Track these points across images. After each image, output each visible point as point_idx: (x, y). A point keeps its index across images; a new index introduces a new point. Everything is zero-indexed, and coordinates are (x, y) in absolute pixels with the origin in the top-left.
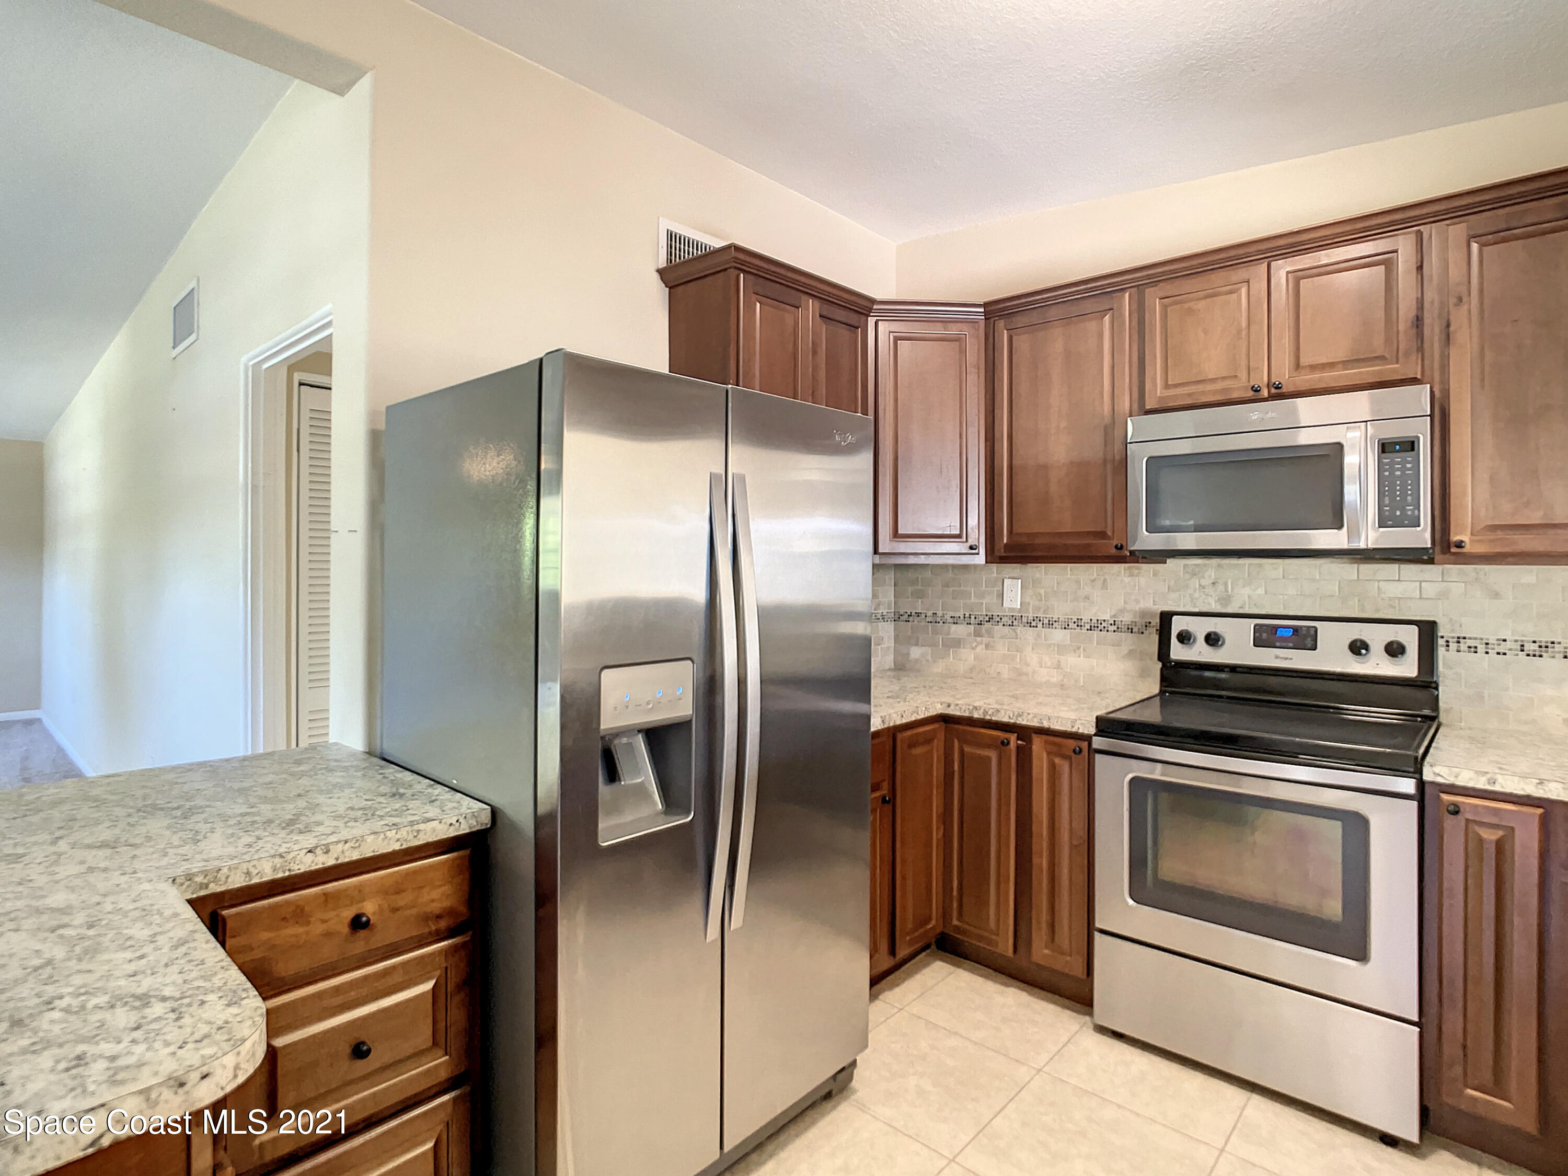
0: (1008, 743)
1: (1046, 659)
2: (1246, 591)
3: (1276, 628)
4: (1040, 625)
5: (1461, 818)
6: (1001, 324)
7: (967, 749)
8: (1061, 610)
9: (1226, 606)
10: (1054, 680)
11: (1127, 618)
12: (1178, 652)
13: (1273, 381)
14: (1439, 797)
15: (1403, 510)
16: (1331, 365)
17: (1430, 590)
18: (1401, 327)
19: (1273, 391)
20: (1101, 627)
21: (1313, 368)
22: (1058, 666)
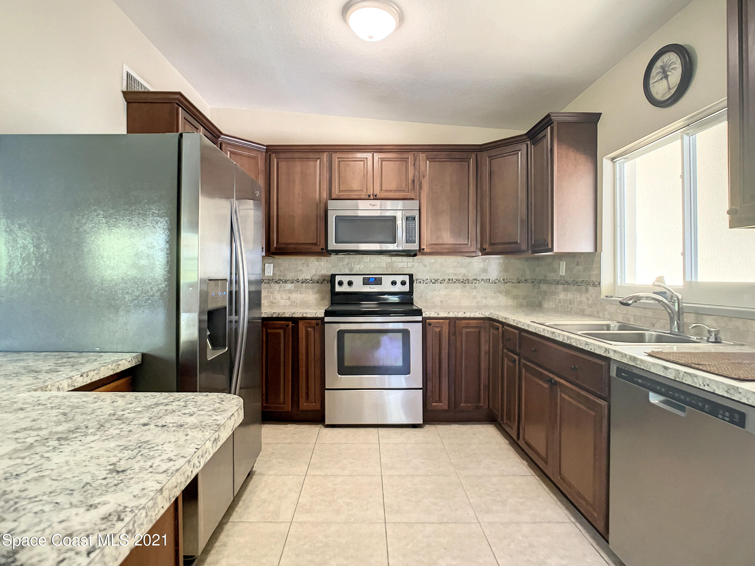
0: (289, 325)
1: (284, 296)
2: (358, 266)
3: (369, 278)
4: (281, 282)
5: (431, 326)
6: (273, 156)
7: (270, 331)
8: (290, 276)
9: (352, 272)
10: (287, 304)
11: (316, 278)
12: (338, 289)
13: (374, 193)
14: (426, 321)
15: (412, 239)
16: (391, 191)
18: (410, 182)
19: (374, 197)
20: (306, 282)
21: (386, 191)
22: (289, 298)
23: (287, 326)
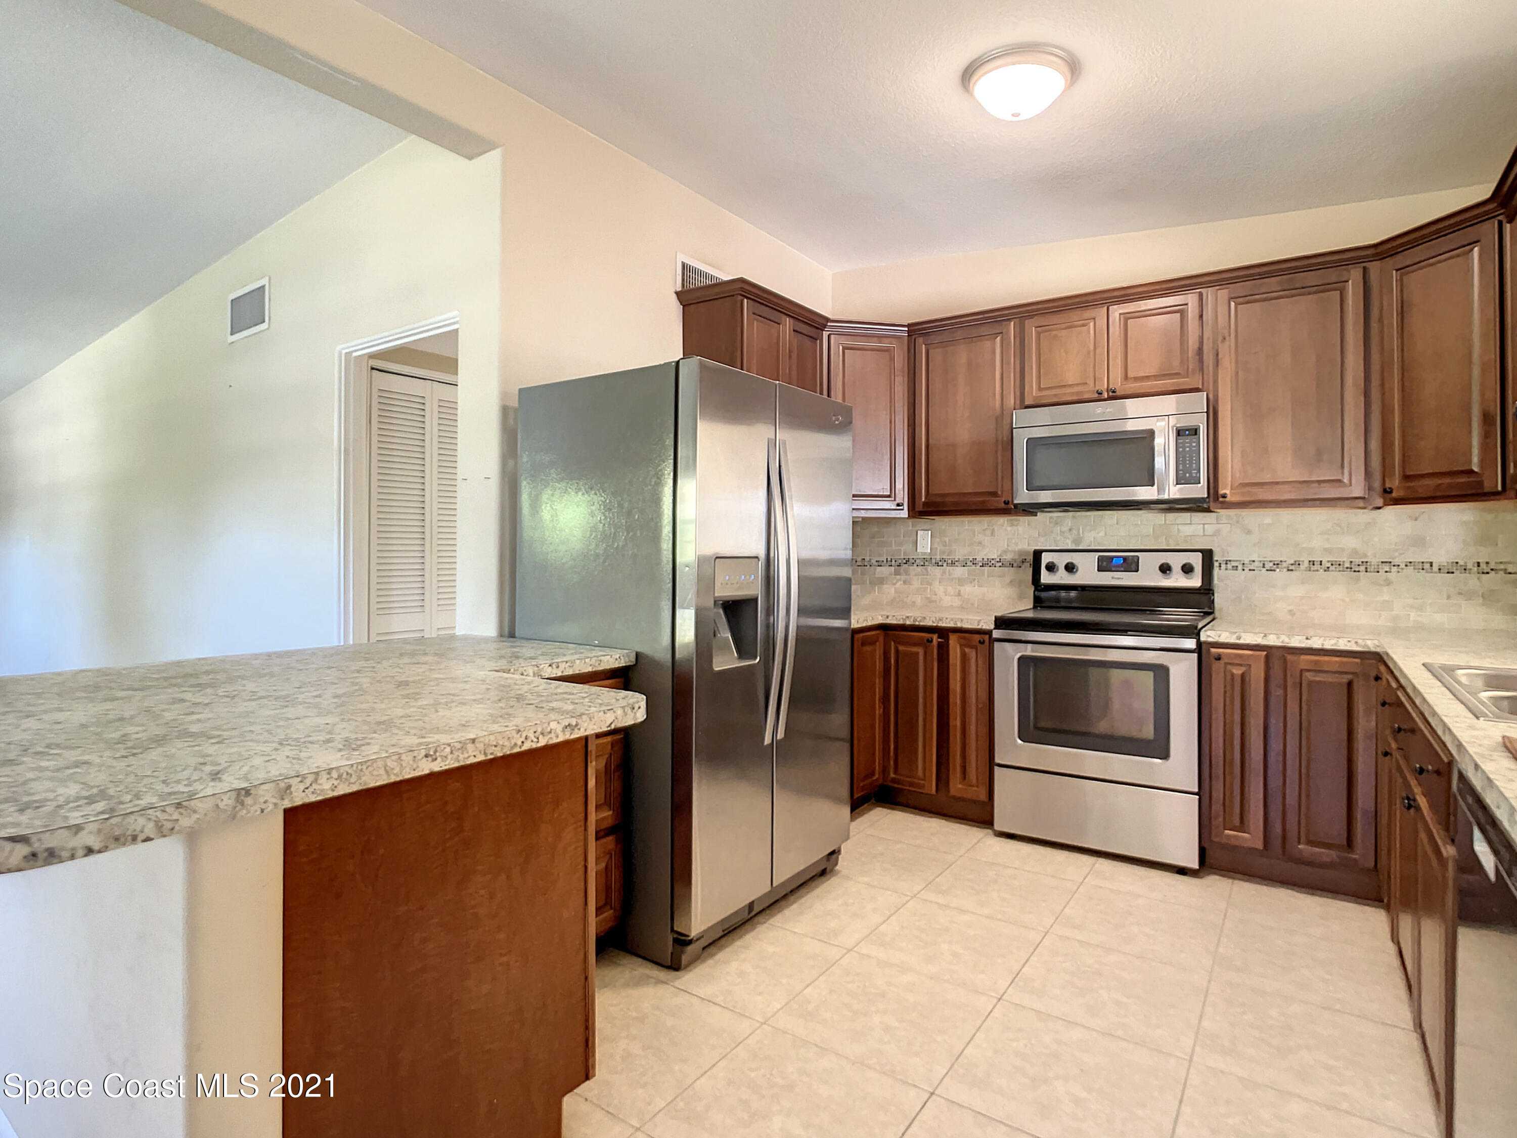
0: (932, 641)
1: (950, 589)
2: (1093, 534)
3: (1112, 558)
4: (945, 564)
5: (1222, 662)
6: (920, 340)
7: (901, 648)
8: (960, 553)
9: (1078, 543)
10: (955, 605)
11: (1009, 557)
12: (1046, 578)
13: (1111, 387)
14: (1209, 650)
15: (1190, 473)
16: (1147, 378)
17: (1210, 529)
18: (1190, 354)
19: (1111, 394)
20: (991, 564)
21: (1136, 379)
22: (959, 594)
23: (930, 641)
